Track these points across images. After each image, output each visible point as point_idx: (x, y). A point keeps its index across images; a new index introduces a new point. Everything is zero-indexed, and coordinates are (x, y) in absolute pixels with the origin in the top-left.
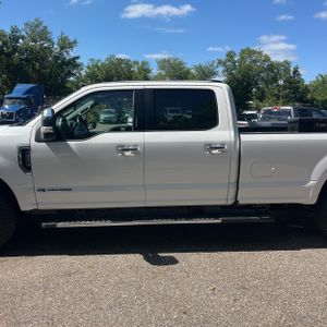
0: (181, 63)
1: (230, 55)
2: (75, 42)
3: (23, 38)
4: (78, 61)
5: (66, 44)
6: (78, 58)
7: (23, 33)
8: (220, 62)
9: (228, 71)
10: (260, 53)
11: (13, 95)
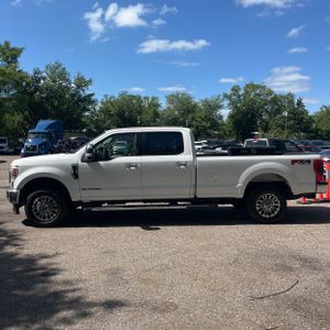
0: (189, 98)
1: (235, 89)
2: (90, 81)
3: (44, 78)
4: (93, 98)
5: (82, 83)
6: (92, 95)
7: (45, 74)
8: (226, 96)
9: (233, 104)
10: (264, 88)
11: (35, 130)
